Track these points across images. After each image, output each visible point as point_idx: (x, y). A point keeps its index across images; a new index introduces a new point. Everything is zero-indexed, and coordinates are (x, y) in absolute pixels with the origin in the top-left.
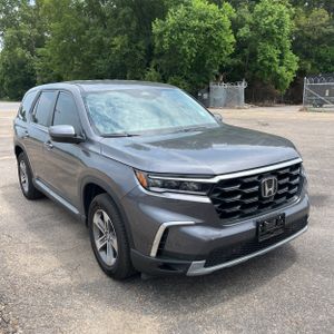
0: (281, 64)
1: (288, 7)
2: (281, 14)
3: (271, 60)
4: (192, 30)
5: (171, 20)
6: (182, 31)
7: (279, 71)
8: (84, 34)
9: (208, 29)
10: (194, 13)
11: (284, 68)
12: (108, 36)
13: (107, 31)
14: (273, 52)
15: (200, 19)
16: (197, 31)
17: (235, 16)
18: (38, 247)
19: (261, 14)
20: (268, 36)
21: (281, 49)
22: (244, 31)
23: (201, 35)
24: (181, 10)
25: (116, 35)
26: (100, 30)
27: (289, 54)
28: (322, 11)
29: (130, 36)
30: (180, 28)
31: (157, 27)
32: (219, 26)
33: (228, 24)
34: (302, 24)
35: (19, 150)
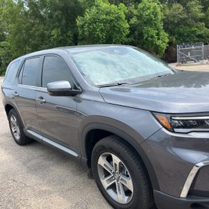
0: (159, 39)
1: (158, 4)
2: (155, 8)
3: (152, 37)
4: (101, 21)
5: (88, 16)
6: (95, 23)
7: (158, 43)
8: (31, 30)
9: (112, 21)
10: (102, 11)
11: (160, 41)
12: (47, 30)
13: (46, 27)
14: (153, 32)
15: (107, 15)
16: (105, 22)
17: (127, 11)
18: (44, 188)
19: (143, 9)
20: (149, 22)
21: (158, 30)
22: (134, 20)
23: (108, 25)
24: (94, 10)
25: (53, 29)
26: (42, 27)
27: (163, 33)
28: (178, 5)
29: (62, 29)
30: (94, 21)
31: (79, 21)
32: (119, 18)
33: (123, 16)
34: (167, 14)
35: (9, 108)
